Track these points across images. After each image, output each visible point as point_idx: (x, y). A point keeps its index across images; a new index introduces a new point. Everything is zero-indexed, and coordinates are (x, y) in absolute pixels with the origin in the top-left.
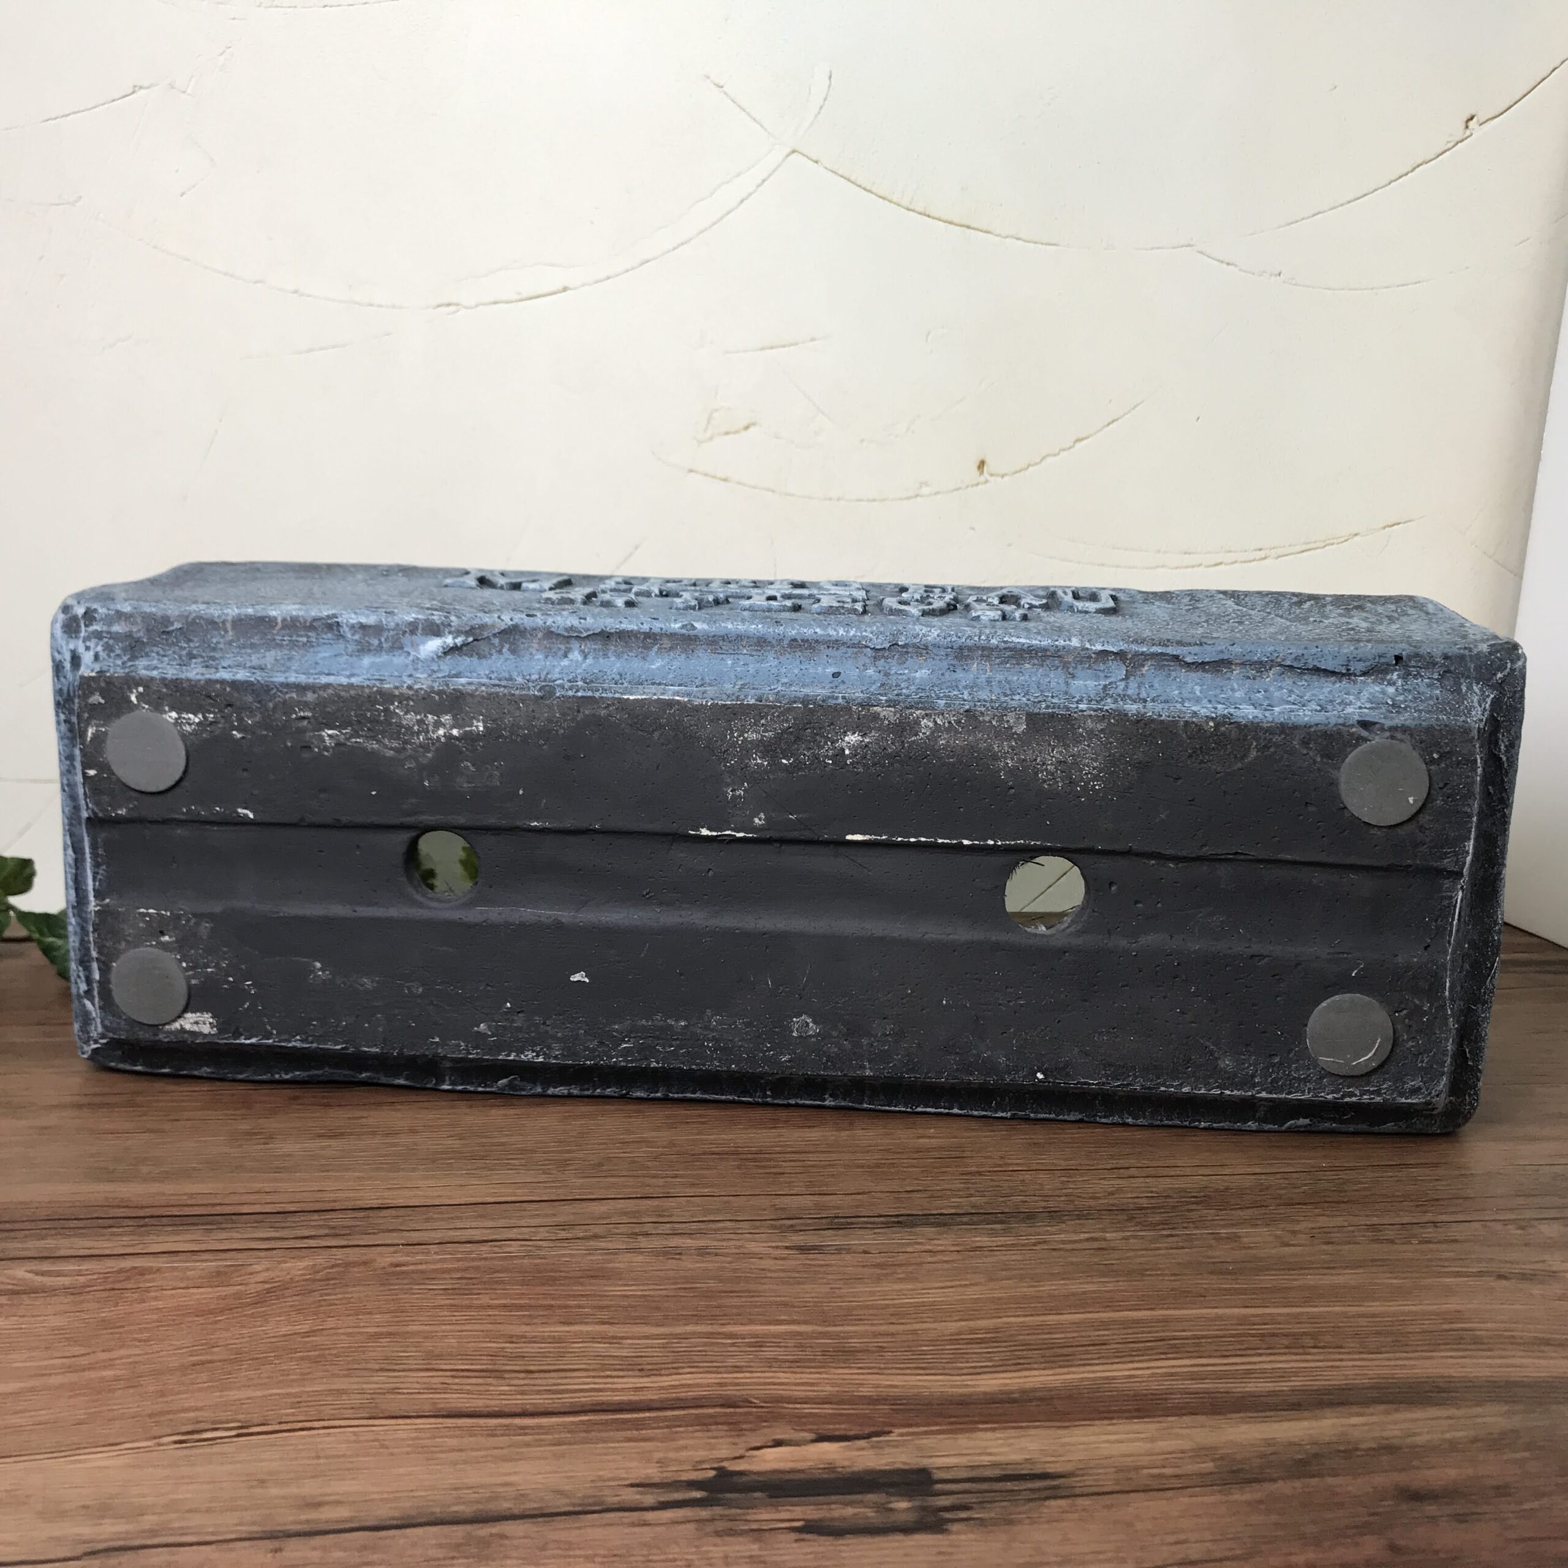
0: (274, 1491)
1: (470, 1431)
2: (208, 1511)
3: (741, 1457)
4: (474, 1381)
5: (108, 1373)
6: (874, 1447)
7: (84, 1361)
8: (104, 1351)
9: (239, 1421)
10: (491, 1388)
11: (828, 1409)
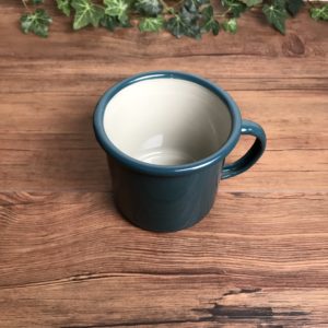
0: (101, 305)
1: (149, 280)
2: (85, 312)
3: (221, 299)
4: (149, 256)
5: (53, 245)
6: (257, 296)
9: (88, 271)
10: (154, 260)
11: (244, 277)
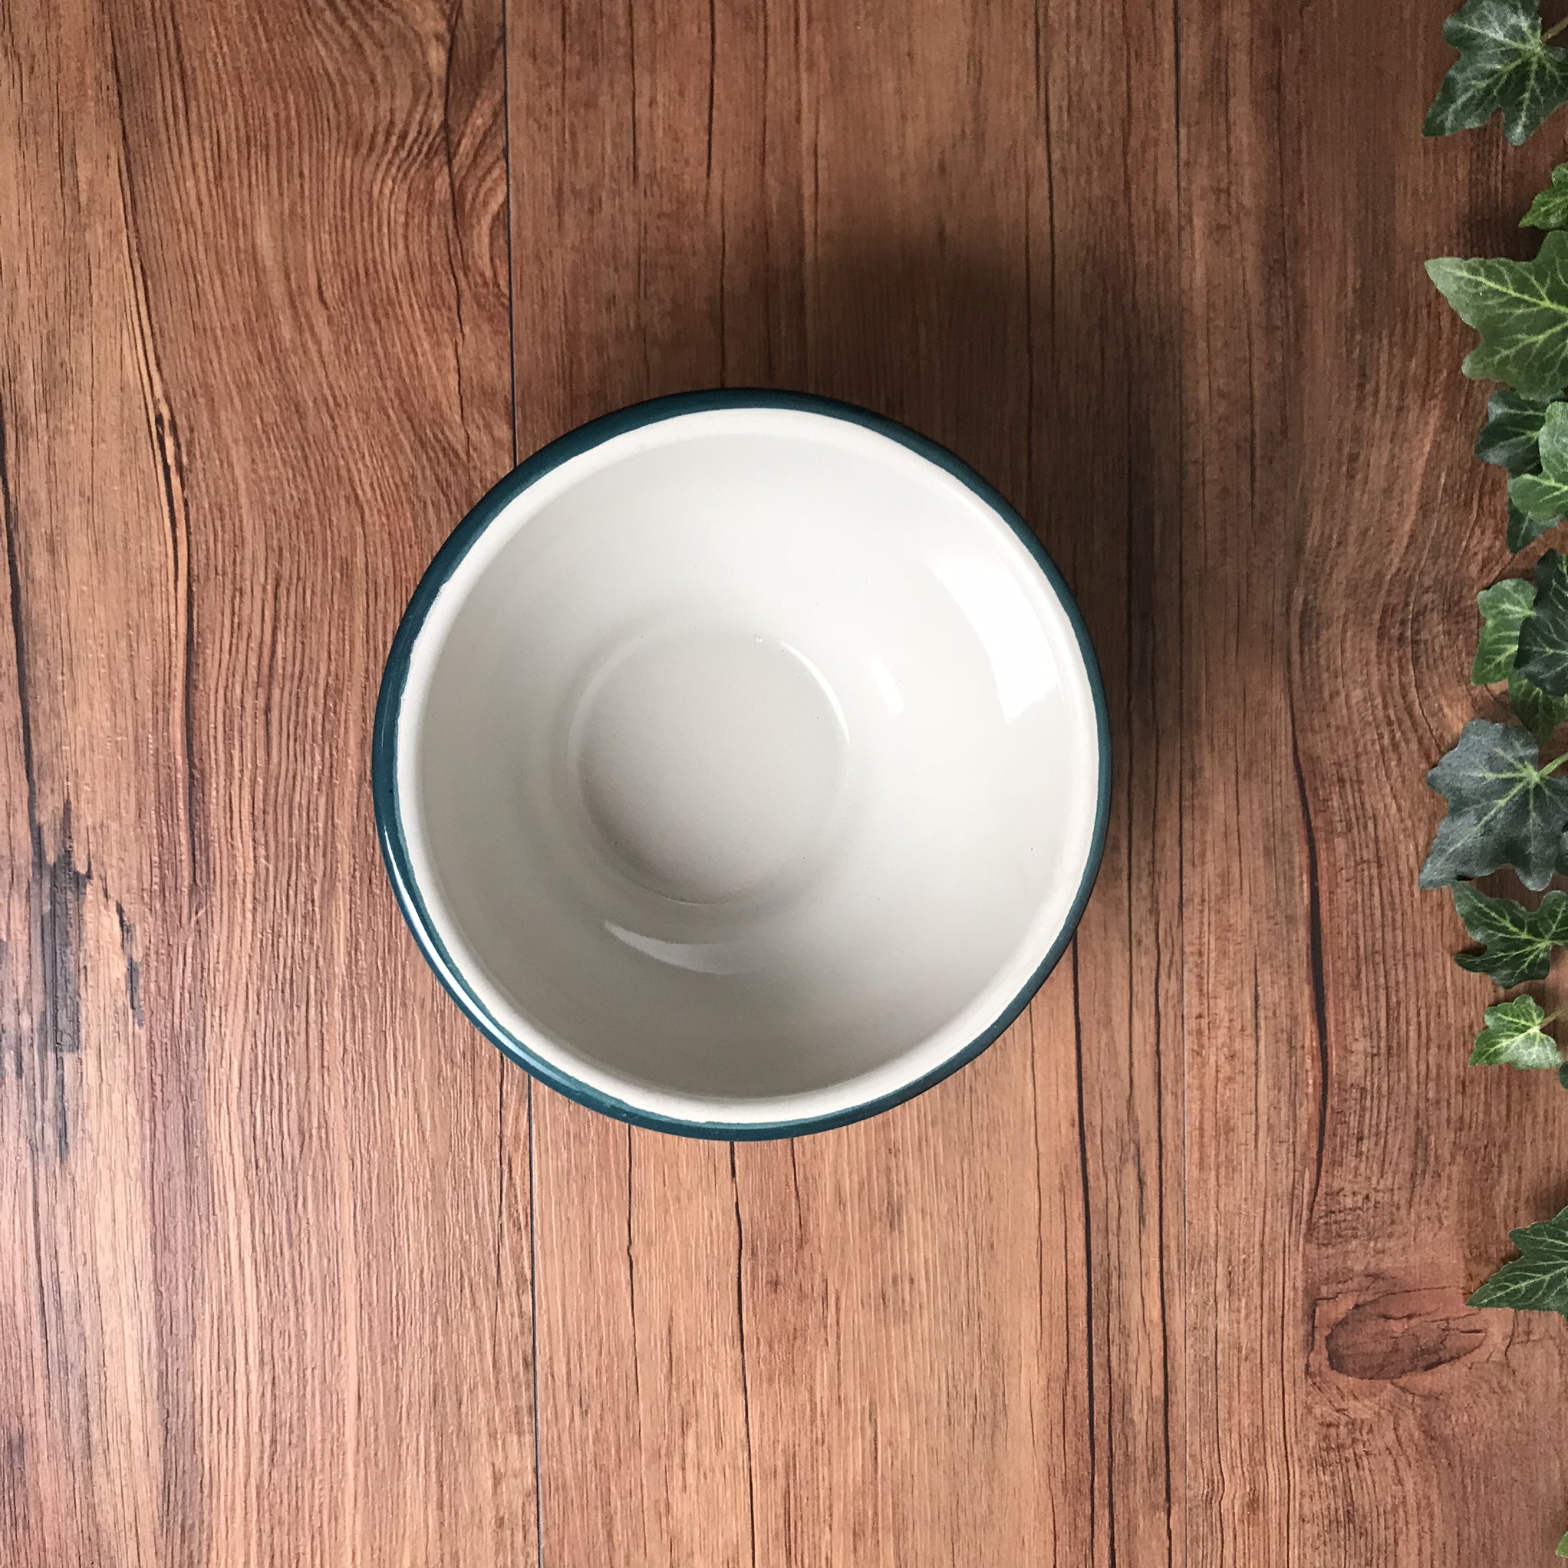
3: (106, 896)
4: (253, 662)
7: (312, 303)
8: (330, 318)
9: (190, 462)
10: (238, 678)
